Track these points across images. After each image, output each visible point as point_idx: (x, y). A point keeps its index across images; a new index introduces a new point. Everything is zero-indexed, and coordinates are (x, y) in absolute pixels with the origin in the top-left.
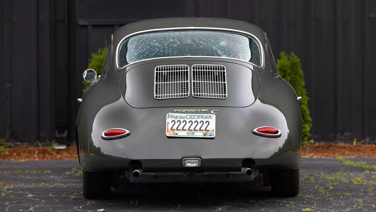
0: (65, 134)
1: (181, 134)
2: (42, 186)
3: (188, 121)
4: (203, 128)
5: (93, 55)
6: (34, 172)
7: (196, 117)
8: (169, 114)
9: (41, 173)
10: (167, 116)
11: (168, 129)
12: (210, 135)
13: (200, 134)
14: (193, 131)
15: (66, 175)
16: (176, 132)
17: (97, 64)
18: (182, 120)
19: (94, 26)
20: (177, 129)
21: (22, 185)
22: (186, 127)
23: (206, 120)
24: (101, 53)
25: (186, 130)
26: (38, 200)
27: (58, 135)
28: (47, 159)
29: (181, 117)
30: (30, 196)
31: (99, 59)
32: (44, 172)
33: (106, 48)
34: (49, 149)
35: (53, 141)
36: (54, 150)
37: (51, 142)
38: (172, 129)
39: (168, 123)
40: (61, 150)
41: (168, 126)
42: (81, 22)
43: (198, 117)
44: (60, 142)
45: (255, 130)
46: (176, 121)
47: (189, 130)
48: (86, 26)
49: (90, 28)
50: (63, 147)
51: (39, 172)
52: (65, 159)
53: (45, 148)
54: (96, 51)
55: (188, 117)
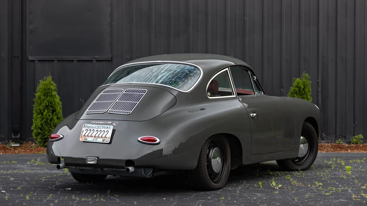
0: (18, 136)
1: (90, 139)
2: (17, 172)
3: (95, 130)
4: (104, 136)
5: (40, 81)
6: (5, 162)
7: (101, 128)
8: (85, 125)
9: (10, 163)
10: (83, 126)
11: (82, 135)
12: (106, 141)
13: (100, 140)
14: (97, 138)
15: (28, 164)
16: (86, 138)
17: (43, 87)
18: (92, 129)
19: (39, 61)
20: (88, 136)
21: (2, 172)
22: (93, 135)
23: (107, 130)
24: (46, 79)
25: (93, 136)
26: (19, 182)
27: (13, 137)
28: (9, 153)
29: (92, 127)
30: (12, 179)
31: (45, 84)
32: (12, 162)
33: (49, 76)
34: (8, 146)
35: (11, 141)
36: (11, 147)
37: (8, 141)
38: (84, 136)
39: (83, 131)
40: (16, 147)
41: (82, 133)
42: (30, 58)
43: (103, 128)
44: (15, 141)
45: (139, 139)
46: (88, 130)
47: (95, 137)
48: (34, 61)
49: (36, 62)
50: (18, 145)
51: (8, 162)
52: (21, 153)
53: (5, 145)
54: (42, 78)
55: (96, 128)
